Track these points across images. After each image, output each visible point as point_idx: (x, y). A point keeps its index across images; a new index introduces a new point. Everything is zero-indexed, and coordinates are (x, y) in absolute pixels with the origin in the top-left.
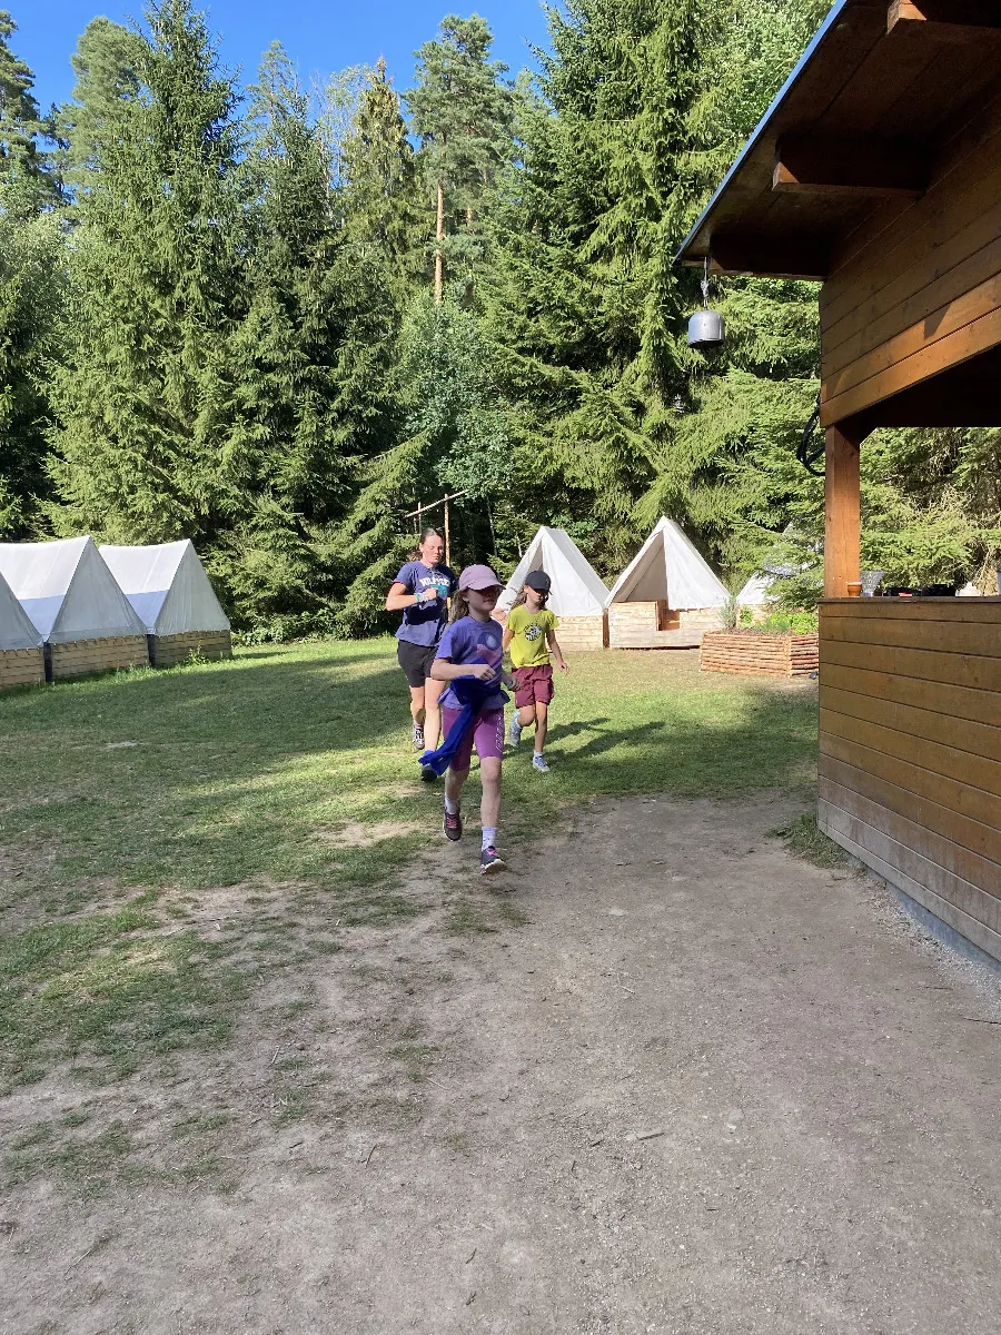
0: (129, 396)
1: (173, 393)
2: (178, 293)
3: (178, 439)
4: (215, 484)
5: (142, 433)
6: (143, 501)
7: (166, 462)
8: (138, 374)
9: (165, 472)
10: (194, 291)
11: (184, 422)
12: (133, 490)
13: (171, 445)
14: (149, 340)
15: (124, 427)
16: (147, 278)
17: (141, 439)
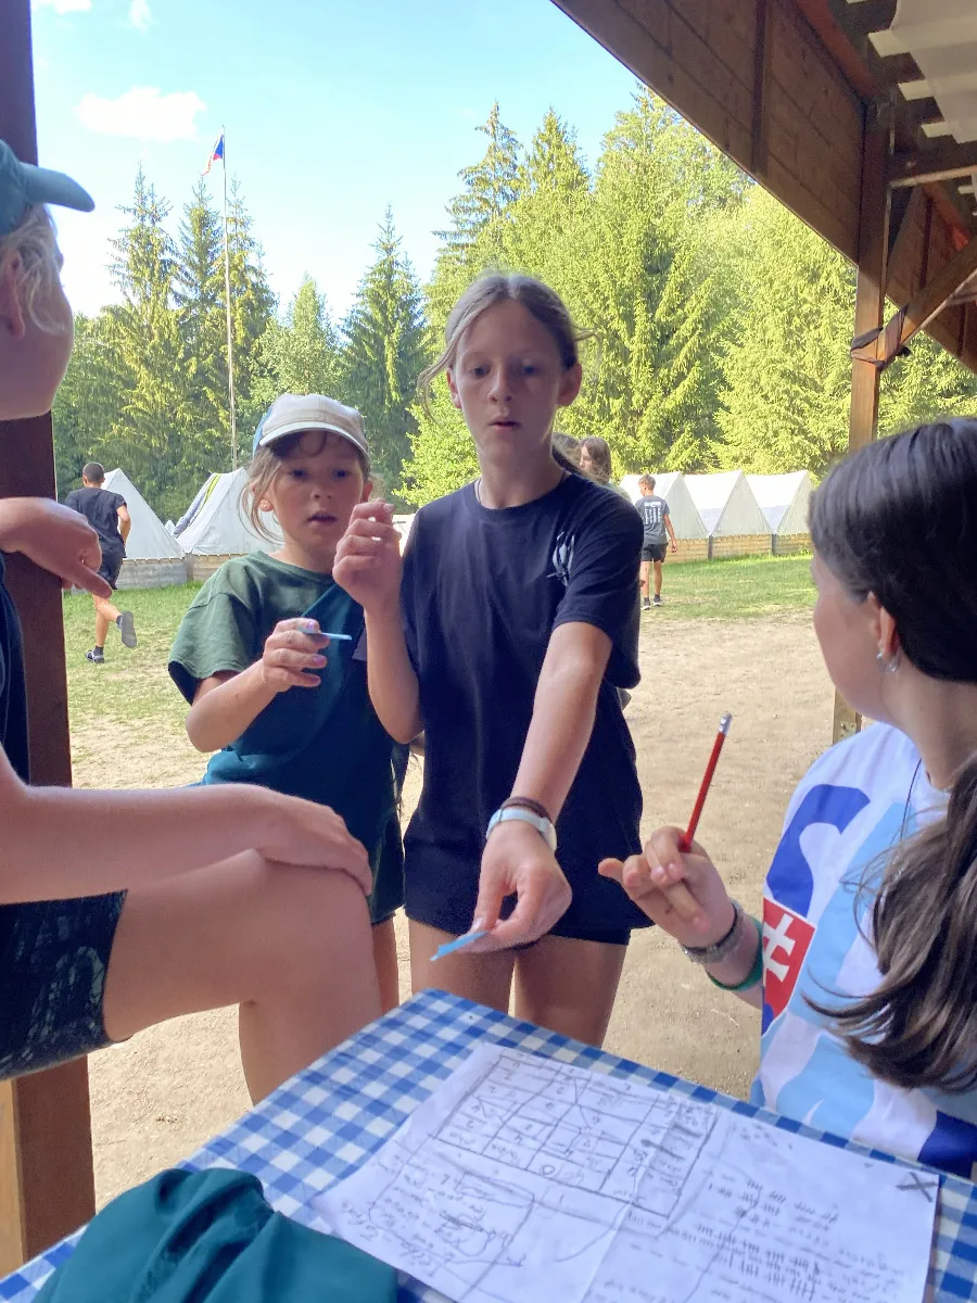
0: (779, 366)
1: (810, 359)
2: (822, 282)
3: (812, 394)
4: (836, 427)
5: (787, 392)
6: (784, 442)
7: (801, 412)
8: (786, 348)
9: (800, 419)
10: (834, 279)
11: (818, 380)
12: (776, 434)
13: (806, 400)
14: (797, 321)
15: (773, 389)
16: (800, 274)
17: (785, 396)
